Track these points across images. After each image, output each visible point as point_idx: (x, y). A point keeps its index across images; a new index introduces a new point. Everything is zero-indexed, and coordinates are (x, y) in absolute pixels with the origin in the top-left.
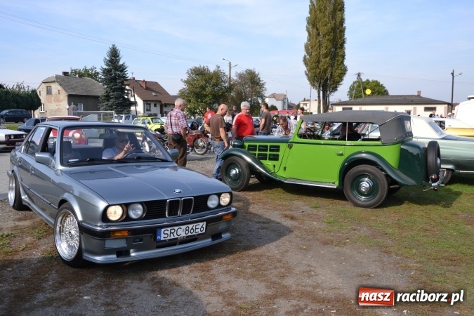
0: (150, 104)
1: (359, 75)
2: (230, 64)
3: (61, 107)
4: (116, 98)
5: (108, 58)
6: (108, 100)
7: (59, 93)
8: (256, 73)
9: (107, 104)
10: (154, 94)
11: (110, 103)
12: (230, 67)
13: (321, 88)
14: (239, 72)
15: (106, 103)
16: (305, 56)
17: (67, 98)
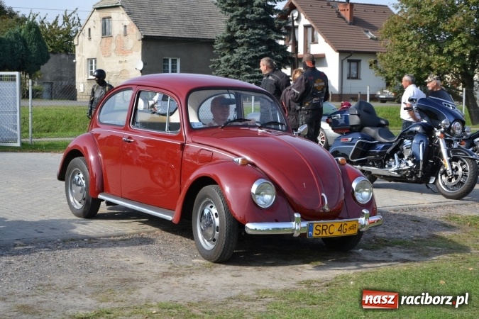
0: (358, 62)
3: (128, 66)
4: (251, 45)
6: (232, 51)
7: (126, 34)
9: (228, 61)
10: (370, 35)
11: (236, 56)
15: (228, 56)
17: (140, 43)
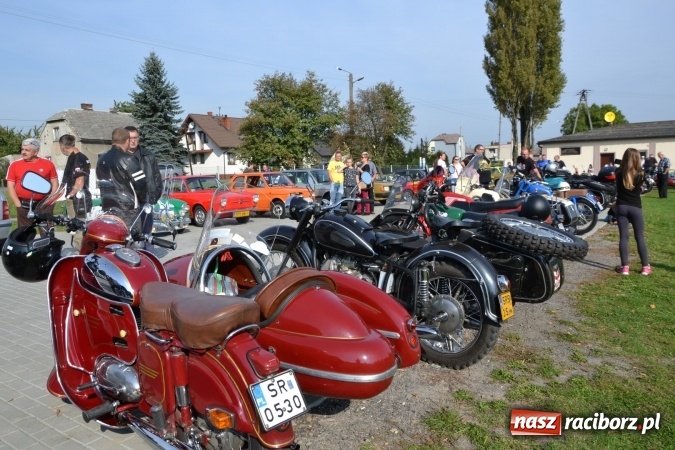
0: (233, 155)
1: (583, 94)
2: (351, 76)
5: (143, 76)
8: (396, 90)
12: (351, 83)
13: (519, 116)
14: (364, 89)
16: (486, 58)
17: (80, 145)
